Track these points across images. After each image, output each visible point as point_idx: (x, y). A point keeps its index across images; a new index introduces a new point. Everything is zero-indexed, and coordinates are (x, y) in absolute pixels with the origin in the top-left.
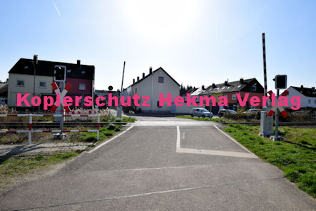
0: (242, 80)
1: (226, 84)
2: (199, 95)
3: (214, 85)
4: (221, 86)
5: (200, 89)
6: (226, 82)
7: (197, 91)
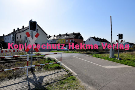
0: (74, 33)
1: (66, 35)
2: (53, 40)
3: (60, 35)
4: (64, 35)
5: (53, 37)
6: (66, 34)
7: (51, 37)
